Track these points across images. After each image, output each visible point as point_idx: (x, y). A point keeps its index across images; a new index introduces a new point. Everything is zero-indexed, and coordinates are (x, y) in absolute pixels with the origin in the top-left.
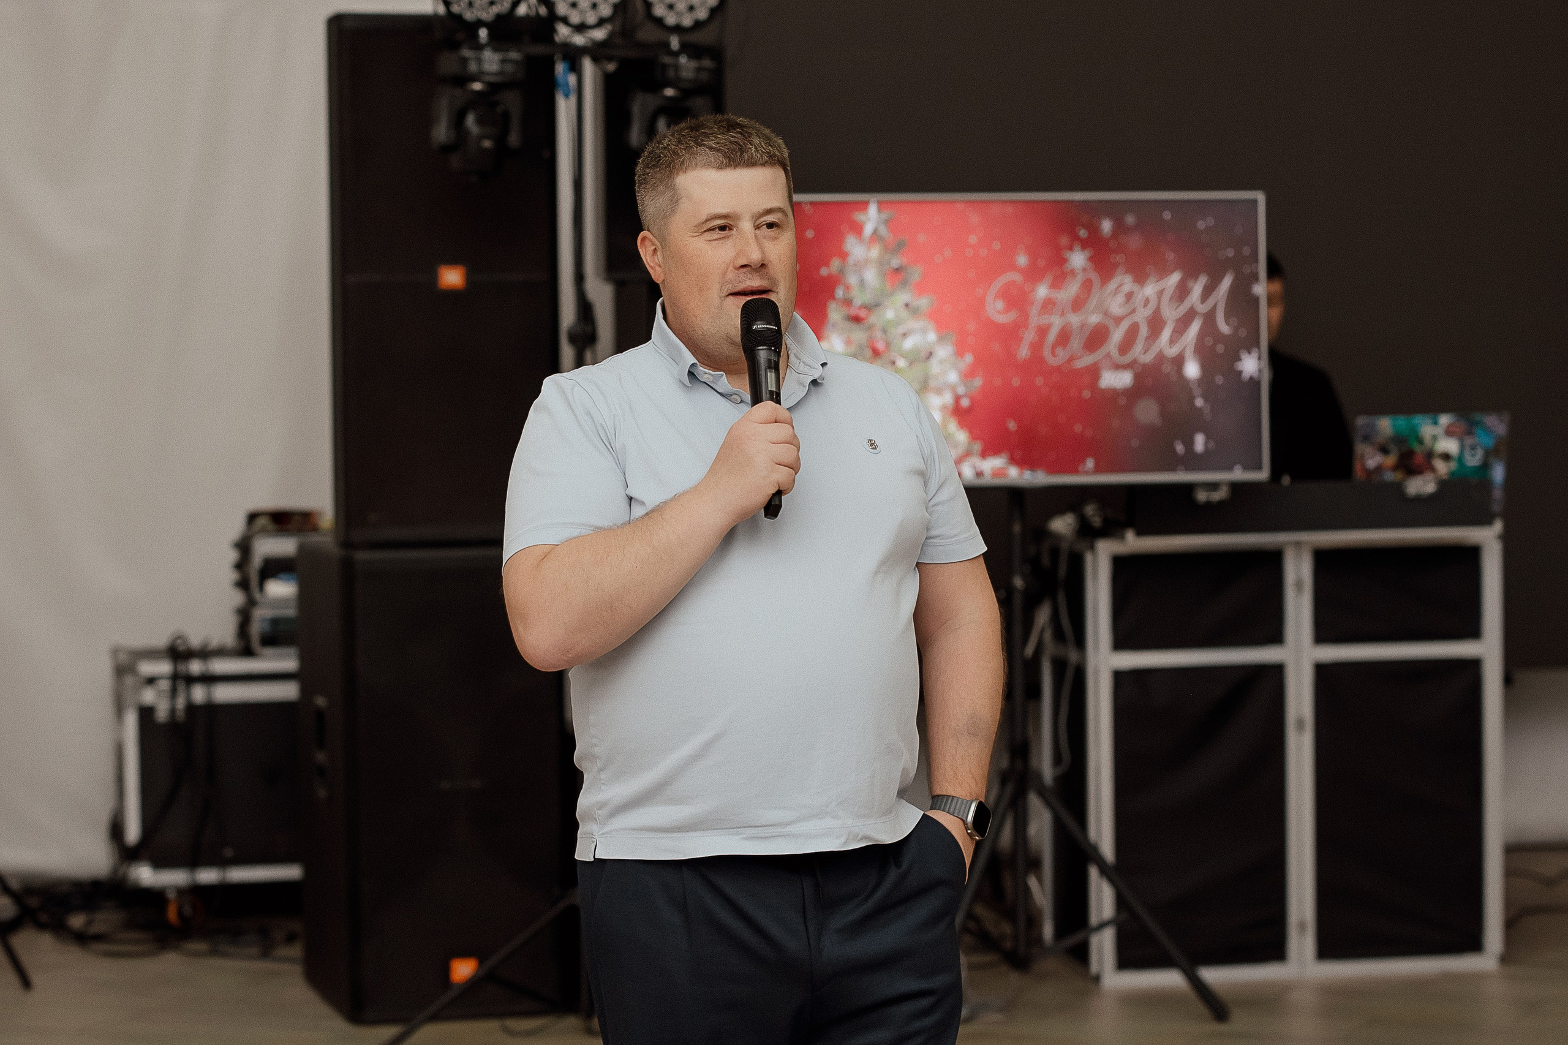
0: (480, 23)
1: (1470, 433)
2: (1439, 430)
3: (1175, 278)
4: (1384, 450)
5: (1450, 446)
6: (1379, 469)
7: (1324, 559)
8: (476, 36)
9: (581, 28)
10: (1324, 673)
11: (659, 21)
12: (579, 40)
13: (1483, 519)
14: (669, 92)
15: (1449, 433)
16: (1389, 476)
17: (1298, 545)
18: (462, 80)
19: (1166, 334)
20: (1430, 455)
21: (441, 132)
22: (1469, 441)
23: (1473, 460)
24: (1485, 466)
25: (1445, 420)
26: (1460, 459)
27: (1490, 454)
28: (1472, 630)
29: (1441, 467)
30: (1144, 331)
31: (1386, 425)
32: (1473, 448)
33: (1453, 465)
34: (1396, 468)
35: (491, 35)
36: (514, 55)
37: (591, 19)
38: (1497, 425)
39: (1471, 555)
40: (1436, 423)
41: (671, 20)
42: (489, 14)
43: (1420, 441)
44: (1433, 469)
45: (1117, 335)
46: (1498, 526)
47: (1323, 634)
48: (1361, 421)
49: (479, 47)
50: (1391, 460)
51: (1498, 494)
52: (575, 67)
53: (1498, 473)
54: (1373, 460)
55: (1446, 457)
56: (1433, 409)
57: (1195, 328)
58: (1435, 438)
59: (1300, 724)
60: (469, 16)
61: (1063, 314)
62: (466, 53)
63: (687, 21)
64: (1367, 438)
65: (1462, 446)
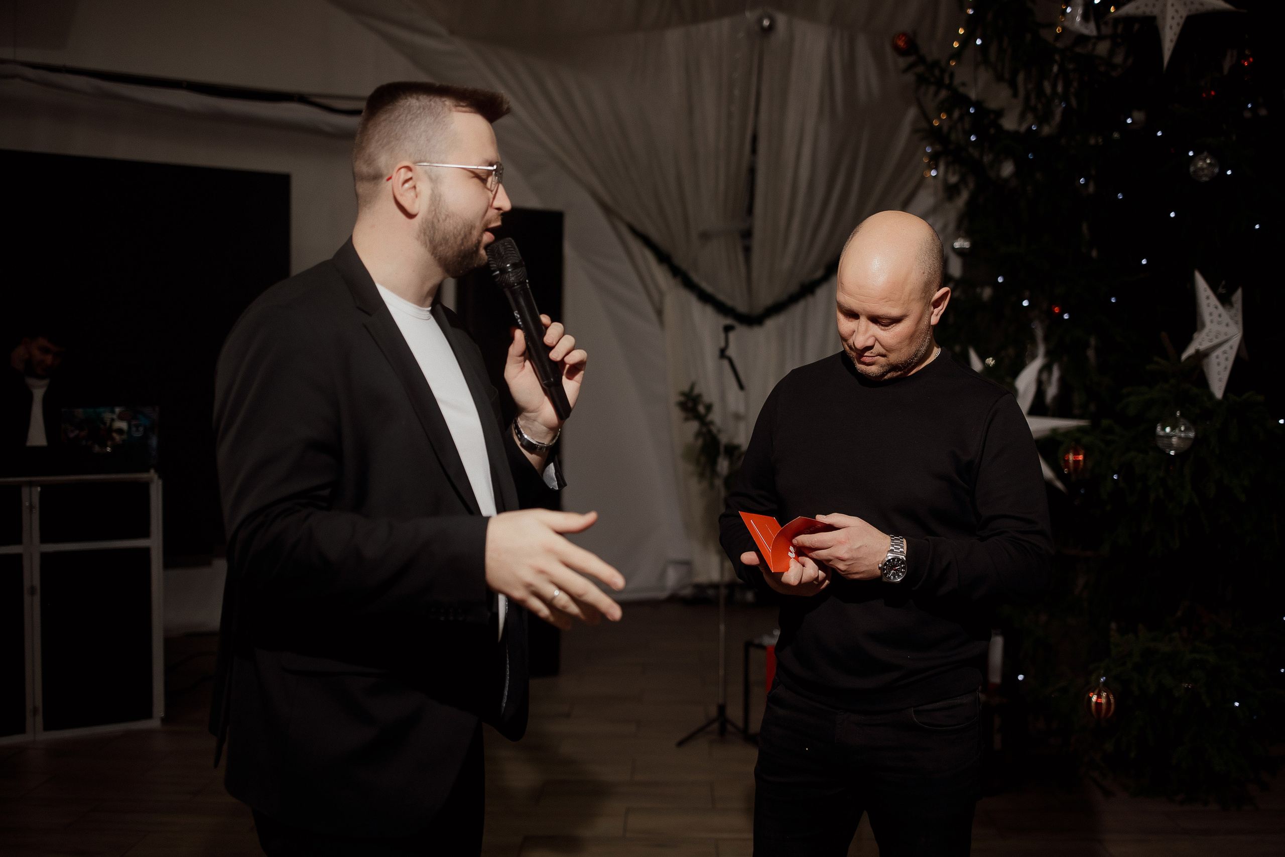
1: (134, 418)
2: (115, 417)
4: (80, 428)
5: (123, 425)
6: (77, 439)
7: (47, 492)
10: (47, 559)
13: (144, 468)
15: (121, 418)
16: (83, 443)
17: (31, 484)
20: (110, 430)
22: (134, 422)
23: (137, 433)
24: (145, 437)
25: (118, 410)
26: (129, 433)
27: (148, 430)
28: (144, 533)
29: (117, 437)
31: (80, 412)
32: (137, 426)
33: (125, 437)
34: (87, 438)
38: (152, 413)
39: (145, 487)
40: (113, 412)
43: (105, 424)
44: (113, 439)
47: (47, 537)
50: (84, 434)
51: (154, 453)
53: (154, 441)
54: (72, 433)
55: (120, 431)
56: (110, 404)
58: (113, 420)
59: (33, 590)
65: (130, 426)
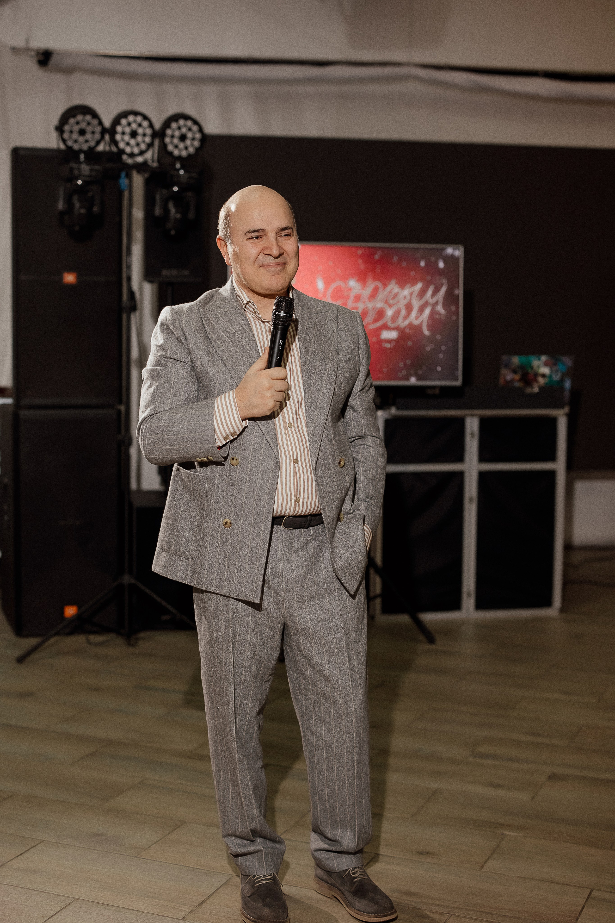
0: (81, 151)
1: (555, 365)
2: (541, 364)
3: (419, 286)
4: (515, 372)
5: (545, 370)
6: (512, 381)
7: (484, 422)
8: (78, 158)
9: (132, 155)
10: (483, 476)
11: (171, 154)
12: (130, 161)
13: (560, 406)
14: (176, 189)
15: (546, 364)
16: (517, 384)
17: (472, 415)
18: (72, 179)
19: (414, 314)
20: (536, 375)
21: (61, 205)
22: (555, 368)
23: (556, 377)
24: (562, 381)
25: (544, 358)
26: (550, 377)
27: (564, 375)
28: (552, 457)
29: (541, 381)
30: (403, 312)
31: (516, 360)
32: (557, 372)
33: (547, 380)
34: (520, 380)
35: (86, 158)
36: (97, 167)
37: (136, 150)
38: (568, 361)
39: (553, 422)
40: (539, 360)
41: (176, 152)
42: (85, 147)
43: (532, 368)
44: (537, 381)
45: (390, 313)
46: (567, 410)
47: (482, 459)
48: (504, 358)
49: (80, 163)
50: (517, 377)
51: (567, 394)
52: (129, 176)
53: (568, 384)
54: (510, 376)
55: (544, 376)
56: (538, 353)
57: (428, 311)
58: (539, 367)
59: (471, 500)
60: (76, 147)
61: (364, 302)
62: (74, 165)
63: (184, 153)
64: (507, 366)
65: (552, 371)
